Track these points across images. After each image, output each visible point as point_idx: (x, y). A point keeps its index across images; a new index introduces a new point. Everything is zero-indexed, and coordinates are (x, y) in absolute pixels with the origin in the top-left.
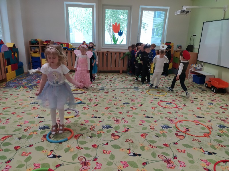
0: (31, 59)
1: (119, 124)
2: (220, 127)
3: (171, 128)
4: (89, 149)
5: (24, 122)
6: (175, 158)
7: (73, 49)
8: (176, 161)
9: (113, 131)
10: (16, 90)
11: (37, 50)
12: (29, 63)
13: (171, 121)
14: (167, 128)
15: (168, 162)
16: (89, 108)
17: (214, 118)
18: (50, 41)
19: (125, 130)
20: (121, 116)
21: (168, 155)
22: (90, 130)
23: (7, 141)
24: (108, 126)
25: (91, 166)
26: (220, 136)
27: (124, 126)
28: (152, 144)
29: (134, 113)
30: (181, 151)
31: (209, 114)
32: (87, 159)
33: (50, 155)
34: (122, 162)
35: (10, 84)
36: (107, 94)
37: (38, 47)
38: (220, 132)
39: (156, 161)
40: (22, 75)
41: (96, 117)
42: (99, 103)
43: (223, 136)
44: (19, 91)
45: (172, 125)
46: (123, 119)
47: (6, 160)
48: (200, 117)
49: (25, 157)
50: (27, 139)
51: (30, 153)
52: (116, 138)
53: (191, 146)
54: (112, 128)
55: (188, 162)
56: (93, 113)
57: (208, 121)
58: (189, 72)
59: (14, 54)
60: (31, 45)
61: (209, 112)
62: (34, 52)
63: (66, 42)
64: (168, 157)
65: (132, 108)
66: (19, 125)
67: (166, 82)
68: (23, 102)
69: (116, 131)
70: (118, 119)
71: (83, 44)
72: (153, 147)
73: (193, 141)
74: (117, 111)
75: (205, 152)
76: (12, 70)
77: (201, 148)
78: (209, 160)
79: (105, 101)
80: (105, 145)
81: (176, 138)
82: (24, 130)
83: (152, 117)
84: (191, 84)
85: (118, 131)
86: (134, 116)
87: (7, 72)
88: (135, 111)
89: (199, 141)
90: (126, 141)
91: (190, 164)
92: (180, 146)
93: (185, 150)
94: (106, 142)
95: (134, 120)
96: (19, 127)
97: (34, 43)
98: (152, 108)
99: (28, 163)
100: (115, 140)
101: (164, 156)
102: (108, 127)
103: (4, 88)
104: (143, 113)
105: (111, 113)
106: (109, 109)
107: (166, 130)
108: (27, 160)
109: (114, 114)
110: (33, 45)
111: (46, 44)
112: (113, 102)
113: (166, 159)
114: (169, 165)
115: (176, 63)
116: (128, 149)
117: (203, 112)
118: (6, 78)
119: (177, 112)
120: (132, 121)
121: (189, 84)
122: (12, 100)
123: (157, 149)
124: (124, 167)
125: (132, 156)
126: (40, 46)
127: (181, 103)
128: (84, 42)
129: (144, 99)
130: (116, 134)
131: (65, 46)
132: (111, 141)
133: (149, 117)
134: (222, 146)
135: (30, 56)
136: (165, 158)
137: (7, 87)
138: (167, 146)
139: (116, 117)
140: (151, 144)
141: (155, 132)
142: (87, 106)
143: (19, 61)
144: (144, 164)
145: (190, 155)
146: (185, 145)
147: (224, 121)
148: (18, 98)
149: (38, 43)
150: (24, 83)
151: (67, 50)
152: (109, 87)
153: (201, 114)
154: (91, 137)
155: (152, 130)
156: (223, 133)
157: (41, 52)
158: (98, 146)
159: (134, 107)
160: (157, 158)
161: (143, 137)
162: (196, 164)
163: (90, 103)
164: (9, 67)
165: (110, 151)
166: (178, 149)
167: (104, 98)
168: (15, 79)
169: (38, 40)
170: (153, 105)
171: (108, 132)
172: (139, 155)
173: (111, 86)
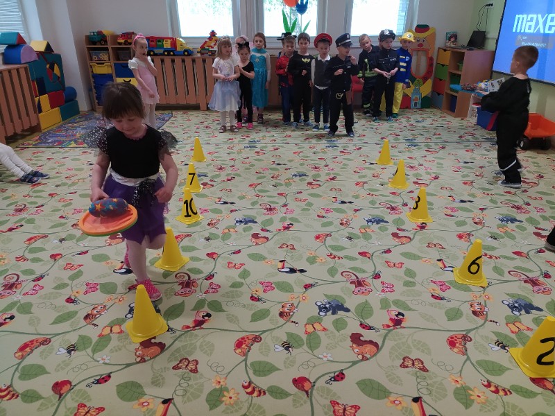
0: (92, 80)
1: (273, 217)
2: (502, 220)
3: (388, 222)
4: (201, 260)
5: (73, 211)
6: (377, 276)
7: (186, 53)
8: (377, 282)
9: (256, 229)
10: (61, 150)
11: (104, 56)
12: (89, 90)
13: (393, 209)
14: (377, 224)
15: (359, 283)
16: (213, 186)
17: (495, 202)
18: (133, 33)
19: (284, 227)
20: (282, 201)
21: (364, 271)
22: (208, 227)
23: (38, 244)
24: (247, 220)
25: (198, 289)
26: (496, 239)
27: (283, 219)
28: (335, 253)
29: (311, 195)
30: (394, 265)
31: (488, 194)
32: (193, 276)
33: (121, 268)
34: (262, 283)
35: (47, 137)
36: (261, 157)
37: (106, 49)
38: (498, 231)
39: (334, 282)
40: (77, 117)
41: (225, 203)
42: (239, 175)
43: (503, 238)
44: (66, 152)
45: (390, 217)
46: (285, 205)
47: (34, 277)
48: (462, 201)
49: (71, 273)
50: (77, 241)
51: (80, 266)
52: (260, 241)
53: (419, 257)
54: (256, 222)
55: (401, 283)
56: (220, 194)
57: (480, 209)
58: (472, 101)
59: (52, 68)
60: (90, 45)
61: (490, 190)
62: (97, 64)
63: (170, 36)
64: (360, 276)
65: (310, 184)
66: (61, 217)
67: (409, 127)
68: (73, 172)
69: (262, 230)
70: (273, 206)
71: (210, 38)
72: (335, 257)
73: (428, 246)
74: (274, 192)
75: (445, 267)
76: (52, 107)
77: (439, 260)
78: (451, 282)
79: (253, 171)
80: (234, 253)
81: (392, 242)
82: (73, 226)
83: (350, 202)
84: (471, 130)
85: (268, 228)
86: (311, 199)
87: (40, 111)
88: (316, 191)
89: (443, 248)
90: (281, 247)
91: (405, 288)
92: (394, 257)
93: (402, 264)
94: (238, 249)
95: (309, 208)
96: (63, 221)
97: (97, 40)
98: (357, 184)
99: (75, 282)
100: (257, 244)
101: (355, 273)
102: (249, 221)
103: (35, 146)
104: (333, 194)
105: (261, 194)
106: (259, 187)
107: (375, 226)
108: (72, 278)
109: (268, 196)
110: (95, 44)
111: (123, 41)
112: (268, 174)
113: (357, 278)
114: (358, 289)
115: (441, 80)
116: (280, 261)
117: (474, 191)
118: (39, 125)
119: (412, 192)
120: (303, 210)
121: (466, 131)
122: (52, 169)
123: (344, 261)
124: (265, 291)
125: (286, 272)
126: (110, 46)
127: (428, 173)
128: (213, 33)
129: (345, 165)
130: (263, 234)
131: (167, 45)
132: (249, 246)
133: (343, 202)
134: (491, 257)
135: (91, 74)
136: (354, 277)
137: (42, 142)
138: (366, 256)
139: (270, 202)
140: (332, 252)
141: (348, 230)
142: (211, 181)
143: (67, 85)
144: (307, 287)
145: (410, 273)
146: (406, 255)
147: (518, 208)
148: (64, 165)
149: (106, 41)
150: (78, 135)
151: (174, 55)
152: (267, 140)
153: (469, 195)
154: (208, 239)
155: (342, 227)
156: (506, 233)
157: (113, 62)
158: (219, 256)
159: (315, 183)
160: (338, 277)
161: (318, 240)
162: (418, 287)
163: (218, 176)
164: (45, 100)
165: (243, 264)
166: (387, 262)
167: (253, 165)
168: (60, 127)
169: (105, 32)
170: (360, 177)
171: (245, 230)
172: (302, 271)
173: (274, 138)
